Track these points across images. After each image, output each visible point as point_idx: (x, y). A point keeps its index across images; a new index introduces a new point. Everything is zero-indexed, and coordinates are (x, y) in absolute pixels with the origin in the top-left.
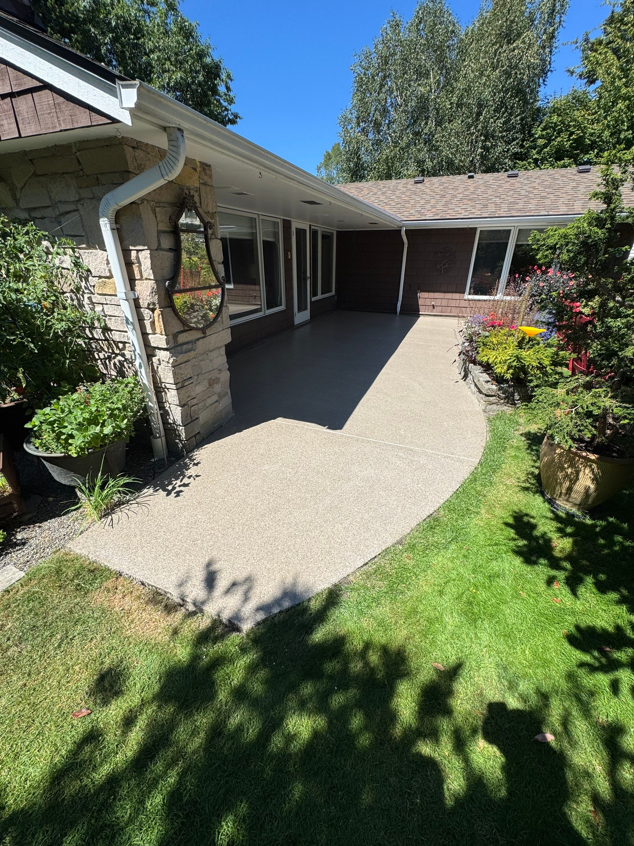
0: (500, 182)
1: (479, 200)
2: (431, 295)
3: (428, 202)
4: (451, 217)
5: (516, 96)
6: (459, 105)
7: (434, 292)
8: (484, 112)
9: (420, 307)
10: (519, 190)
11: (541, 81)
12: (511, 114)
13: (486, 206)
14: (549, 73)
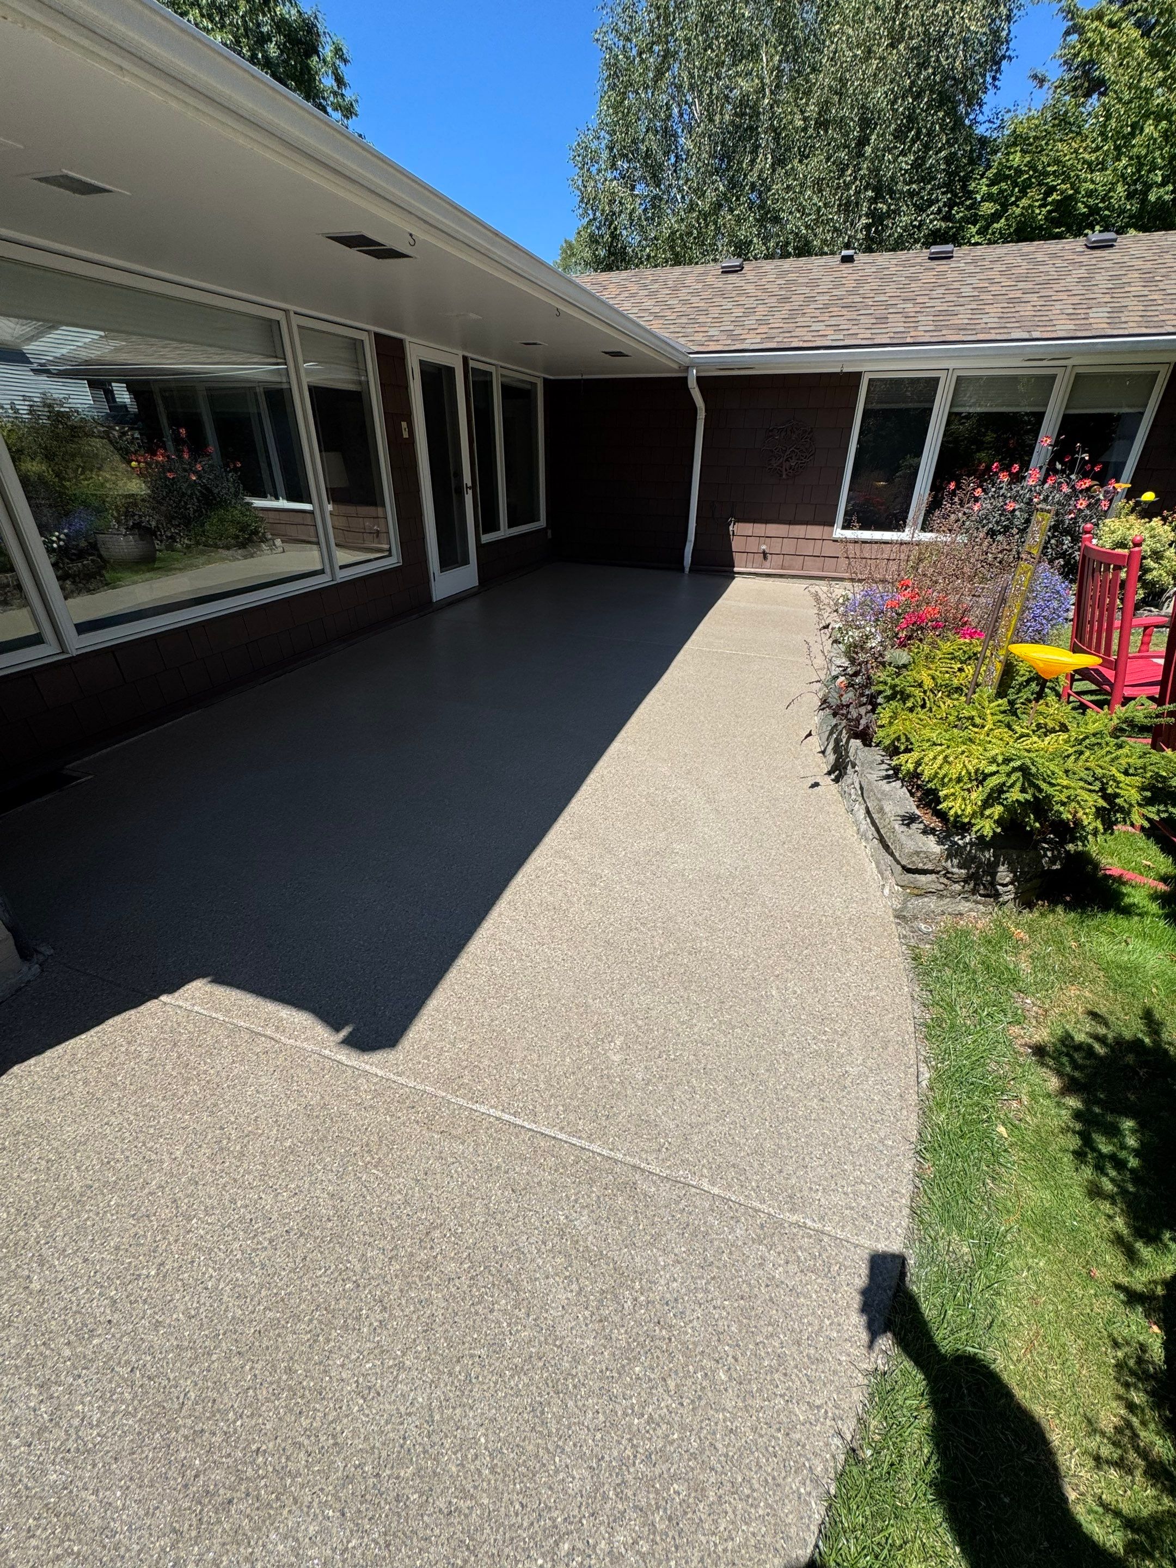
0: (912, 270)
1: (867, 307)
2: (760, 529)
3: (750, 311)
4: (801, 344)
5: (939, 108)
6: (822, 124)
7: (766, 522)
8: (873, 137)
9: (737, 557)
10: (956, 285)
11: (989, 79)
12: (927, 147)
13: (883, 320)
14: (1004, 63)
